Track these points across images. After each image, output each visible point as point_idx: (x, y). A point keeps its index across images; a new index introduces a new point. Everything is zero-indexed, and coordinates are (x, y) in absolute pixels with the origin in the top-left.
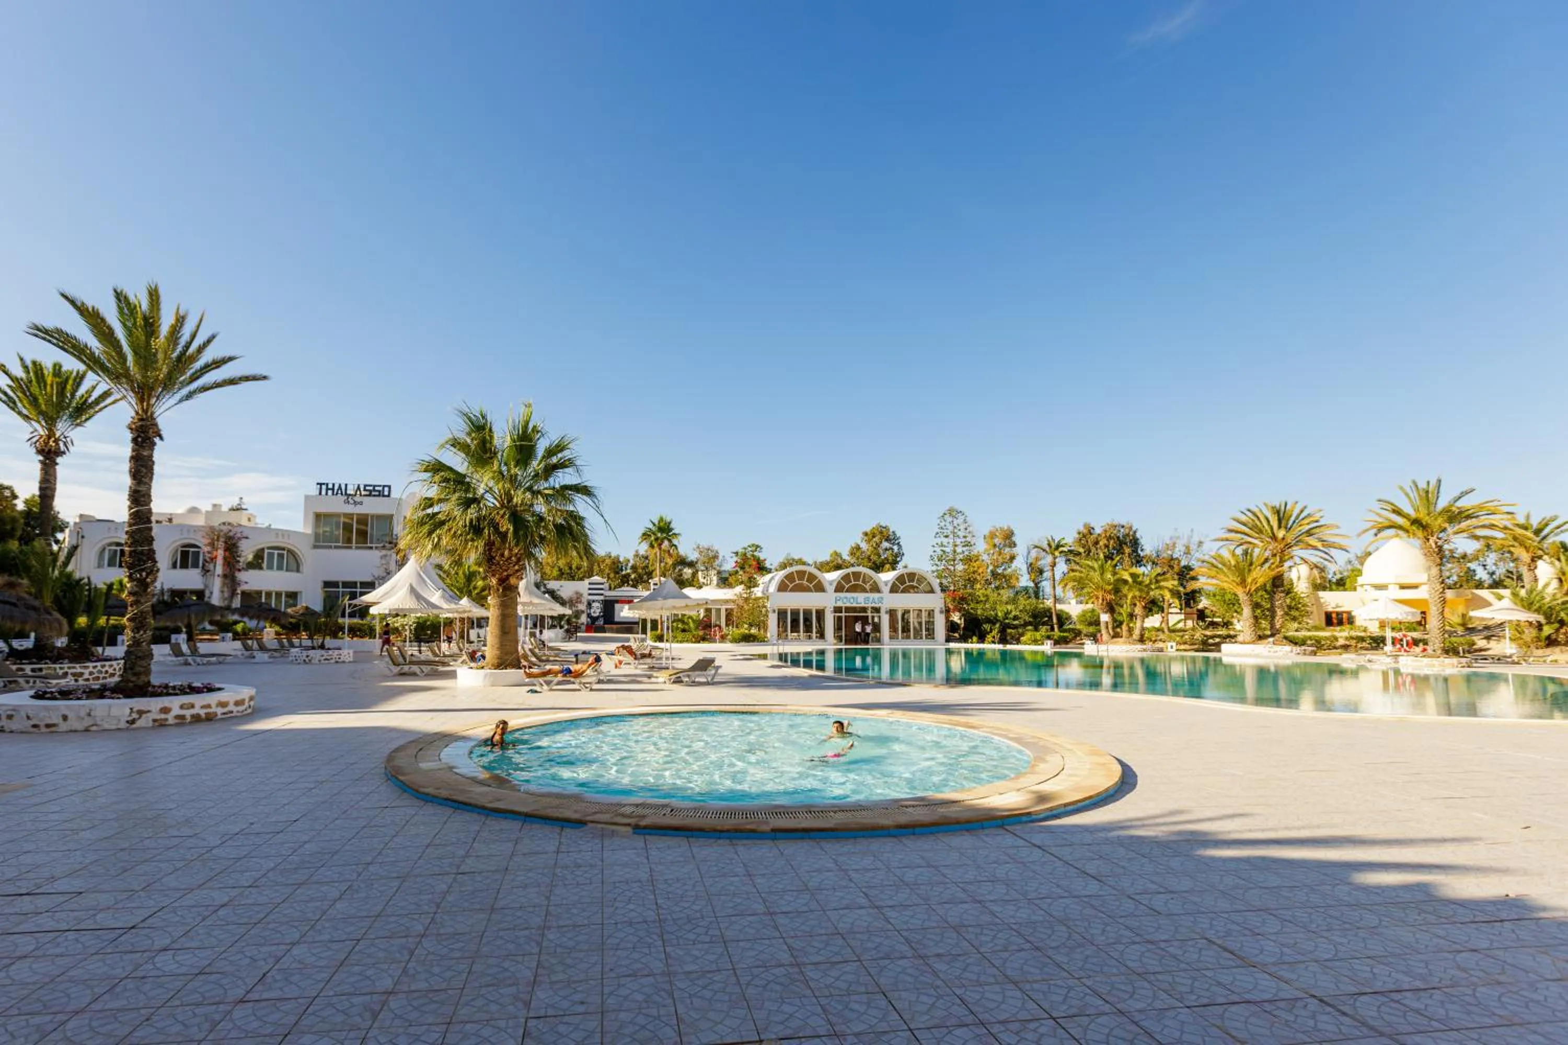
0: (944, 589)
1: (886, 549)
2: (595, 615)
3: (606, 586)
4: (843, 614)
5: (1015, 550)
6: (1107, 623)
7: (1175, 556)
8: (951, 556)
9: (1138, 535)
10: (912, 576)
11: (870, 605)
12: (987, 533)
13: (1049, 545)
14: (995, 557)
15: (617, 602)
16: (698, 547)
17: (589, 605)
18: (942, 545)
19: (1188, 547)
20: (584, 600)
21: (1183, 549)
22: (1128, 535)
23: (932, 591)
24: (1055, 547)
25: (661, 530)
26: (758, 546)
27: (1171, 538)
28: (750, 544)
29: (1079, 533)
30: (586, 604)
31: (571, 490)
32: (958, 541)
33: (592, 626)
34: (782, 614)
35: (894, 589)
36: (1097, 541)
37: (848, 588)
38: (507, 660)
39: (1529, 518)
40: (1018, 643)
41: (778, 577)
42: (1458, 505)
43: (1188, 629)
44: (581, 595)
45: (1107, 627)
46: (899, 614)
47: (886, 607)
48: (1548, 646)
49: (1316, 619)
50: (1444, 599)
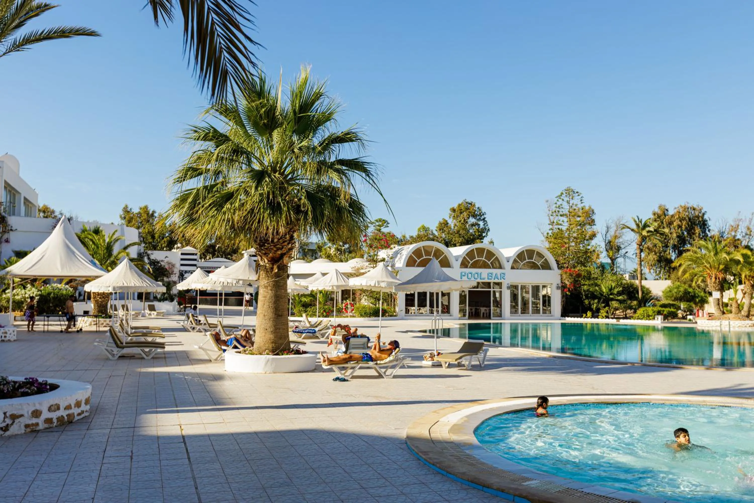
0: (560, 267)
1: (473, 225)
3: (199, 257)
5: (595, 228)
6: (718, 300)
7: (738, 236)
9: (706, 217)
11: (492, 281)
13: (638, 225)
17: (181, 275)
19: (748, 230)
20: (176, 271)
21: (744, 230)
22: (698, 217)
26: (385, 221)
30: (177, 275)
35: (515, 266)
36: (670, 224)
37: (472, 263)
38: (282, 344)
40: (632, 318)
41: (407, 252)
44: (173, 266)
45: (719, 304)
46: (519, 290)
47: (507, 282)
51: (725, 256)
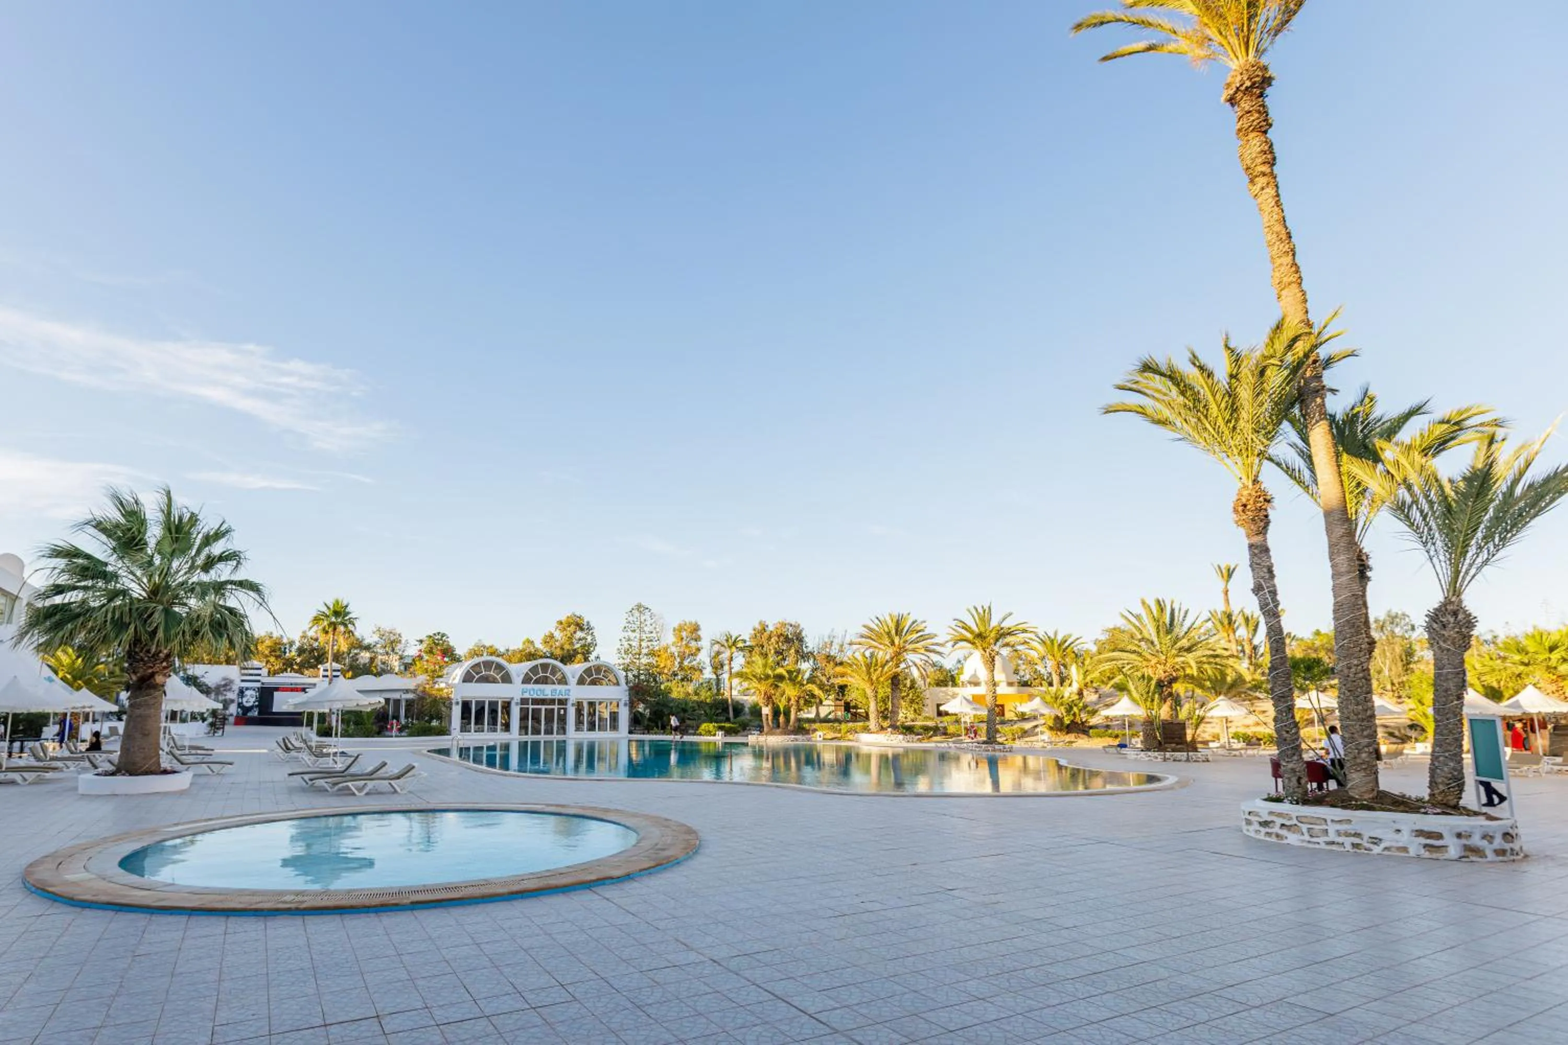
0: (629, 683)
1: (580, 639)
2: (248, 705)
3: (264, 672)
4: (531, 707)
5: (700, 644)
6: (767, 715)
7: (832, 654)
8: (637, 651)
9: (803, 633)
10: (598, 669)
11: (557, 697)
12: (676, 625)
13: (728, 641)
14: (682, 650)
15: (277, 689)
16: (379, 630)
17: (241, 692)
18: (629, 640)
19: (842, 646)
20: (236, 688)
21: (838, 647)
22: (795, 633)
23: (618, 684)
24: (733, 643)
25: (336, 614)
26: (444, 635)
27: (829, 637)
28: (436, 632)
29: (754, 630)
30: (237, 692)
31: (235, 585)
32: (644, 636)
33: (244, 719)
34: (466, 705)
35: (581, 681)
36: (770, 638)
37: (537, 679)
39: (1056, 634)
40: (694, 734)
41: (464, 667)
42: (1002, 626)
43: (836, 720)
44: (231, 682)
45: (767, 719)
46: (586, 705)
47: (573, 699)
48: (1068, 733)
49: (930, 711)
50: (995, 698)
51: (770, 672)
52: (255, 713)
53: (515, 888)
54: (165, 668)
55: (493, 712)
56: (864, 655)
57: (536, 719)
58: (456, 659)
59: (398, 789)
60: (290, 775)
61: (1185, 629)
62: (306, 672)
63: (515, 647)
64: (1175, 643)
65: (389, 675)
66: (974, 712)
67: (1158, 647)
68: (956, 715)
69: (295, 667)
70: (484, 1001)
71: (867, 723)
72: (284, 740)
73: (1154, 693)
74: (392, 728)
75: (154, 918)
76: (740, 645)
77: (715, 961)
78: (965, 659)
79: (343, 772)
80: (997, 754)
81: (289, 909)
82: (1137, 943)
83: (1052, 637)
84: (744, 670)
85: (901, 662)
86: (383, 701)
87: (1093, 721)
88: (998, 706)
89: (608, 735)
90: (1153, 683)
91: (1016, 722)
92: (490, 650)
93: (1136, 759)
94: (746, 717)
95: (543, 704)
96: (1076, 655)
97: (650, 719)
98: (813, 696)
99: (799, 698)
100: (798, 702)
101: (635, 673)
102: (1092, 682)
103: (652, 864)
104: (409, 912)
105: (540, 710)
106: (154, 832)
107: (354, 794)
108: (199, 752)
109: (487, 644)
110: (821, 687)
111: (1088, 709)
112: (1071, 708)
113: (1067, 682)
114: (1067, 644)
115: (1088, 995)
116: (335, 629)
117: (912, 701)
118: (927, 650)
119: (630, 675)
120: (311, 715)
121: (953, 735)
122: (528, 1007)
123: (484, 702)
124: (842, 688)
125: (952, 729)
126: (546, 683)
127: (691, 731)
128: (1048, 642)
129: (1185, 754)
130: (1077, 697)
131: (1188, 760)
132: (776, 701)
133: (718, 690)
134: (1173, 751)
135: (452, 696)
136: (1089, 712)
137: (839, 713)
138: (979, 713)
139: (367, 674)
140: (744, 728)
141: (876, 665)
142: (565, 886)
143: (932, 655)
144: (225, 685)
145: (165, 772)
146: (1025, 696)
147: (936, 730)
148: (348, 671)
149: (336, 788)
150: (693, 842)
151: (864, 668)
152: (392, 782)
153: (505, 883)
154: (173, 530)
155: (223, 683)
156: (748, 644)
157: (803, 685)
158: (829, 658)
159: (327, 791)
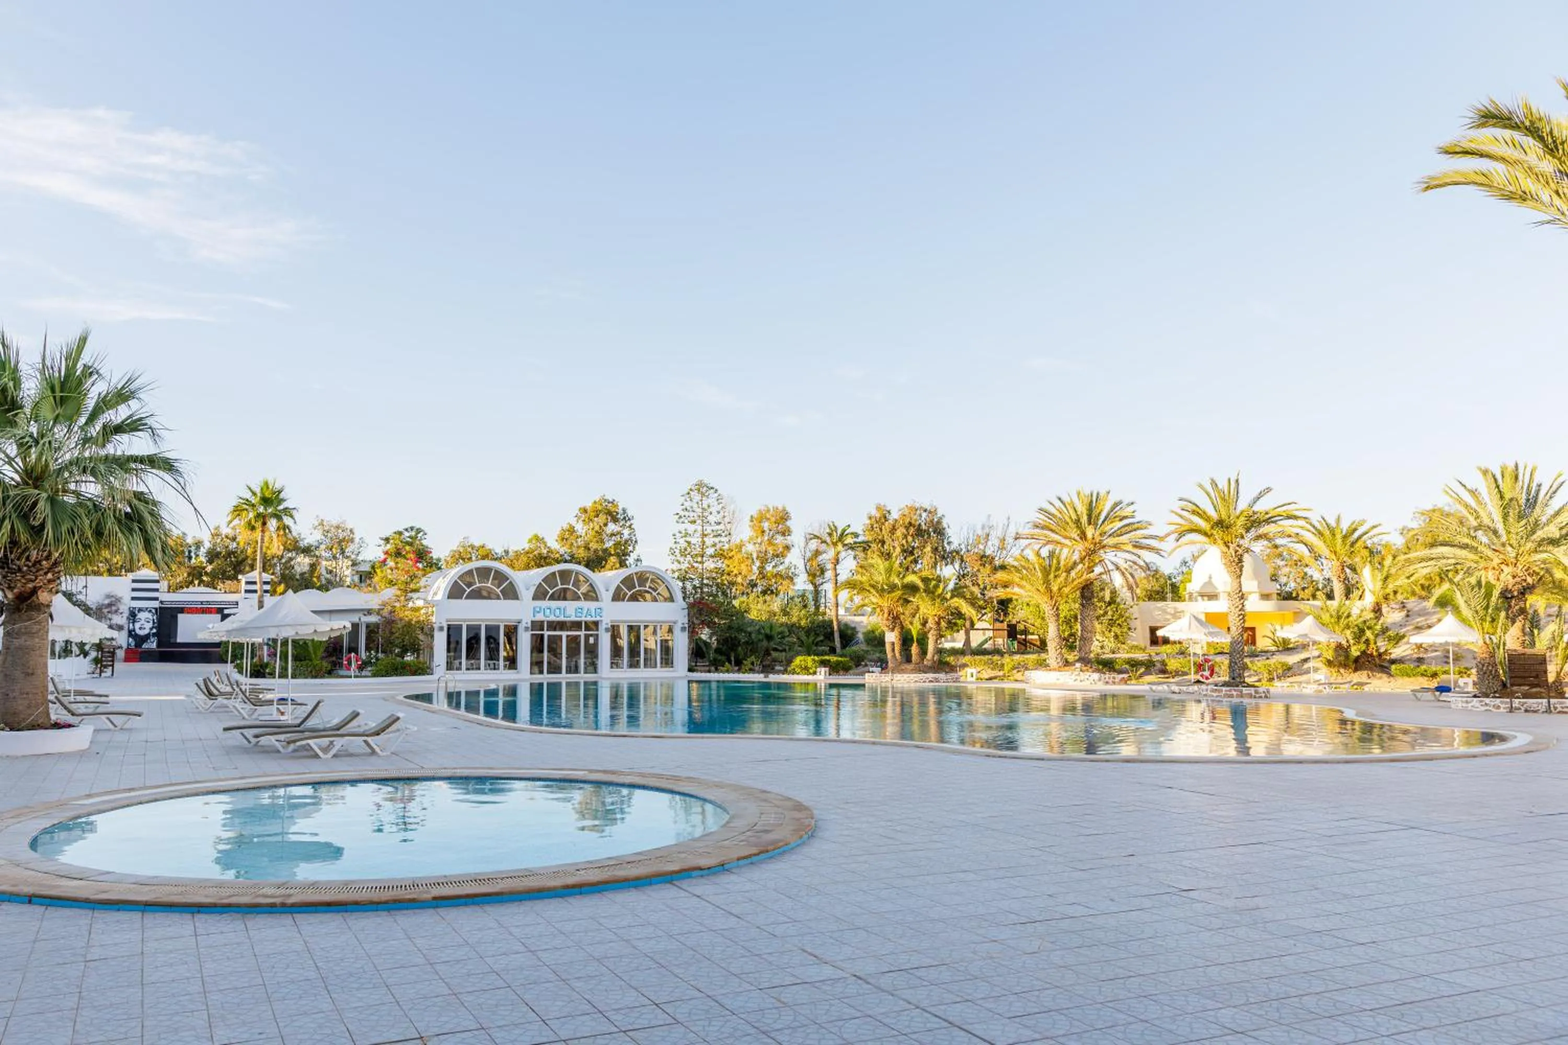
0: (687, 598)
1: (613, 535)
3: (163, 585)
4: (547, 633)
5: (789, 540)
6: (893, 644)
7: (988, 552)
8: (699, 550)
9: (943, 523)
10: (642, 578)
12: (754, 513)
13: (831, 534)
14: (763, 548)
15: (182, 610)
16: (322, 524)
17: (133, 615)
18: (687, 535)
19: (1003, 540)
21: (997, 543)
22: (931, 521)
23: (671, 599)
24: (838, 537)
25: (266, 501)
26: (420, 530)
27: (983, 528)
28: (408, 525)
29: (870, 518)
30: (126, 614)
31: (141, 462)
32: (708, 529)
33: (137, 654)
34: (453, 632)
35: (618, 597)
36: (893, 530)
37: (553, 593)
38: (30, 715)
39: (1338, 520)
40: (785, 672)
41: (449, 577)
42: (1256, 508)
43: (997, 652)
44: (118, 600)
45: (893, 650)
46: (624, 631)
47: (606, 621)
48: (1356, 670)
49: (1140, 637)
50: (1243, 617)
51: (897, 581)
52: (152, 645)
53: (571, 880)
54: (50, 581)
55: (492, 640)
56: (1038, 554)
57: (554, 651)
58: (434, 565)
59: (377, 750)
60: (226, 729)
61: (1550, 511)
62: (220, 586)
63: (519, 548)
64: (1533, 532)
65: (340, 589)
66: (1210, 639)
67: (1504, 539)
68: (1180, 643)
69: (205, 578)
70: (556, 1021)
71: (1043, 656)
72: (205, 680)
73: (1497, 609)
74: (350, 663)
75: (97, 914)
76: (849, 540)
77: (860, 978)
78: (1195, 558)
79: (299, 725)
80: (1246, 701)
81: (273, 905)
82: (1467, 966)
83: (1333, 523)
84: (858, 577)
85: (1096, 564)
86: (349, 625)
87: (1397, 652)
88: (1246, 629)
89: (658, 673)
90: (1496, 593)
91: (1273, 653)
92: (481, 552)
93: (1465, 709)
94: (860, 646)
95: (562, 629)
96: (1371, 552)
97: (717, 651)
98: (960, 615)
99: (940, 618)
100: (938, 623)
101: (697, 583)
102: (1395, 592)
103: (754, 850)
104: (431, 911)
105: (560, 637)
106: (61, 805)
107: (317, 756)
108: (89, 698)
109: (477, 544)
110: (972, 602)
111: (1390, 633)
112: (1362, 632)
113: (1356, 594)
114: (1356, 535)
115: (1394, 1031)
116: (264, 524)
117: (1112, 623)
118: (1137, 546)
119: (689, 586)
120: (238, 646)
121: (1177, 673)
122: (616, 1030)
123: (479, 627)
124: (1004, 604)
125: (1173, 665)
126: (565, 599)
127: (778, 668)
128: (1327, 533)
129: (1545, 701)
130: (1372, 615)
131: (1548, 711)
132: (907, 623)
133: (817, 607)
134: (1526, 696)
135: (433, 619)
136: (1390, 639)
137: (1000, 641)
138: (1216, 640)
139: (307, 587)
140: (858, 662)
141: (1058, 569)
142: (638, 878)
143: (1144, 554)
144: (110, 605)
145: (57, 726)
146: (1289, 615)
147: (1149, 666)
148: (280, 583)
149: (292, 747)
150: (807, 822)
151: (1040, 574)
152: (369, 739)
153: (556, 872)
154: (57, 389)
155: (107, 602)
156: (861, 539)
157: (947, 600)
158: (984, 559)
159: (278, 751)
